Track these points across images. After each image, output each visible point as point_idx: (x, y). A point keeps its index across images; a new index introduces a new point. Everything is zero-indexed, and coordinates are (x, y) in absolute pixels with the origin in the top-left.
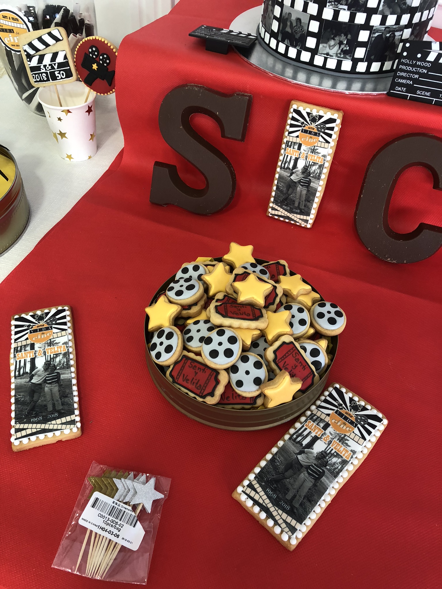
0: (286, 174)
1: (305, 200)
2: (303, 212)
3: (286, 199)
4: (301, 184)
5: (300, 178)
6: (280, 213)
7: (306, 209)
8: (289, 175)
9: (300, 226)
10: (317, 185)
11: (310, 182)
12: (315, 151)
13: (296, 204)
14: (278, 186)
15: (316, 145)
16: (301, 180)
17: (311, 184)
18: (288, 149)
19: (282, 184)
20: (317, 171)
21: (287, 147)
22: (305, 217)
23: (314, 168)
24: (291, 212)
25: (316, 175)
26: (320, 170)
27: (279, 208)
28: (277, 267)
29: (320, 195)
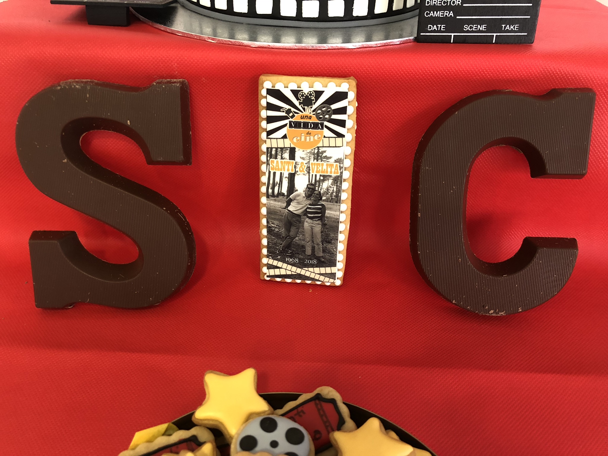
0: (278, 204)
1: (322, 242)
2: (323, 262)
3: (288, 246)
4: (309, 215)
5: (305, 206)
6: (283, 272)
7: (327, 256)
8: (285, 205)
9: (323, 286)
10: (338, 213)
11: (323, 209)
12: (320, 155)
13: (309, 251)
14: (270, 227)
15: (320, 144)
16: (308, 210)
17: (326, 213)
18: (273, 162)
19: (276, 222)
20: (332, 189)
21: (271, 158)
22: (328, 270)
23: (325, 185)
24: (302, 265)
25: (332, 196)
26: (337, 186)
27: (280, 264)
28: (319, 410)
29: (346, 227)
